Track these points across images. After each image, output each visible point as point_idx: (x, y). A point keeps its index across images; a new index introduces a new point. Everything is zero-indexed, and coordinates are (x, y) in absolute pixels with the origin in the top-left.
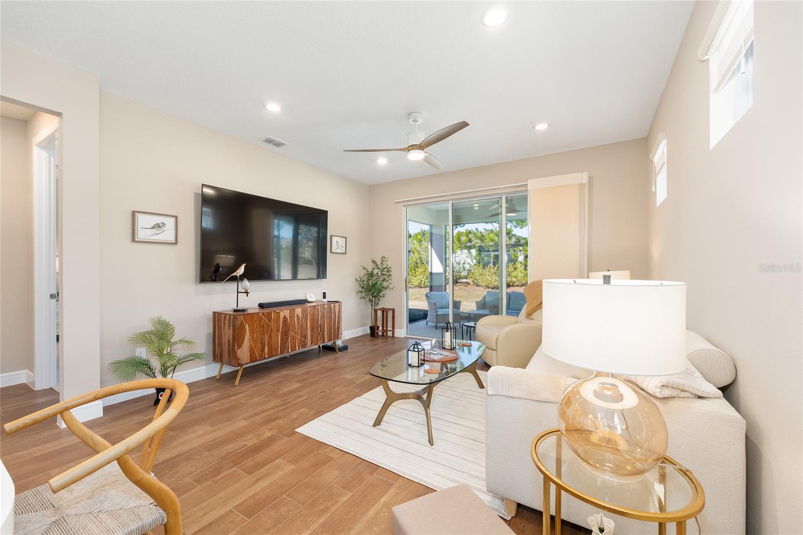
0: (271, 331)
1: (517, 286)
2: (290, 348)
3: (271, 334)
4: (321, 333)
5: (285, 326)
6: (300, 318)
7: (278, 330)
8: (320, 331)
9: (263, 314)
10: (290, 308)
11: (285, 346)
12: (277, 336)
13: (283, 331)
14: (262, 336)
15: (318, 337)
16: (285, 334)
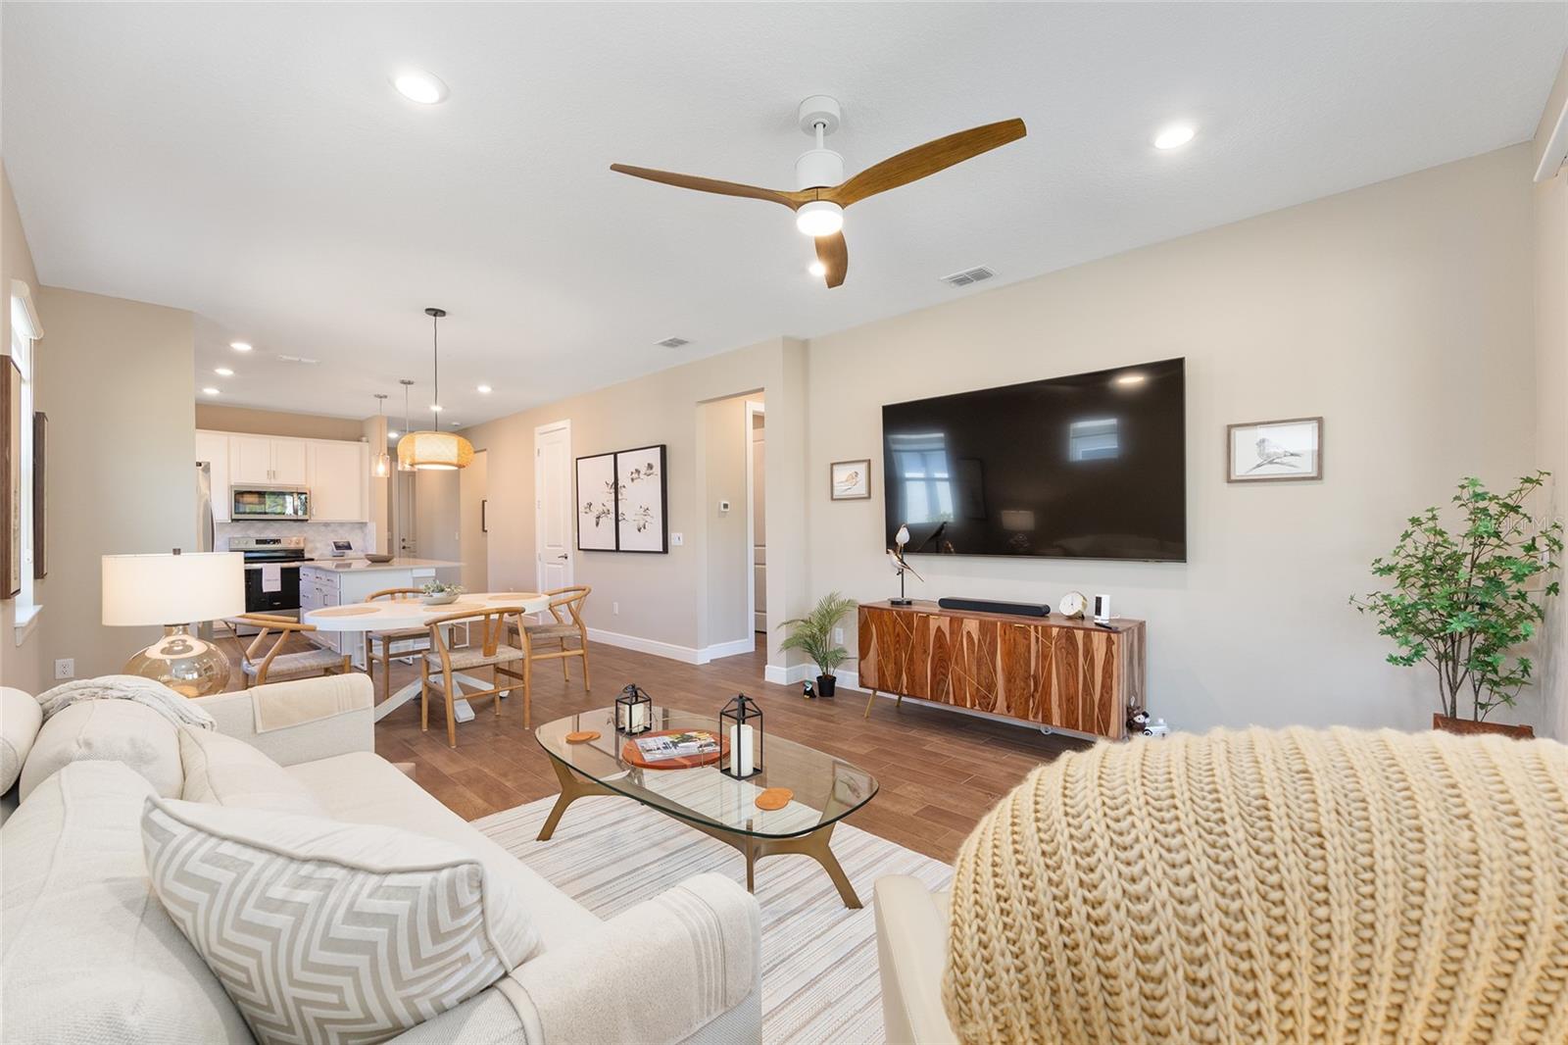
0: (913, 647)
2: (951, 696)
3: (912, 654)
4: (1037, 696)
5: (940, 647)
6: (976, 641)
7: (925, 652)
8: (1036, 690)
9: (898, 613)
10: (952, 615)
11: (940, 687)
12: (924, 662)
13: (936, 658)
14: (897, 653)
15: (1027, 702)
16: (942, 663)
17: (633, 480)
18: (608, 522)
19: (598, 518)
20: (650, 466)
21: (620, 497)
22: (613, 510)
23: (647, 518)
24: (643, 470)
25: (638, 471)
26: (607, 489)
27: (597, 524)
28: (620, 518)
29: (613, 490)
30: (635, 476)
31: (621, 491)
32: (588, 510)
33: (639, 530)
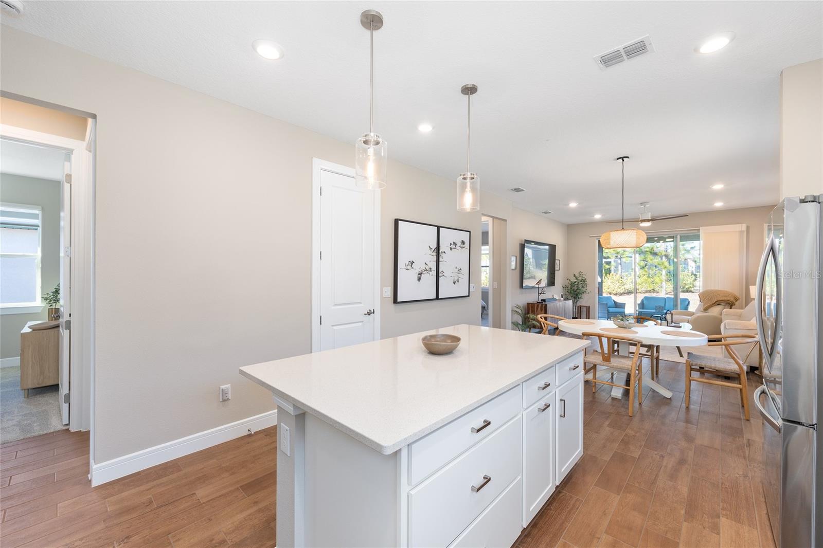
1: (640, 292)
17: (451, 249)
18: (430, 278)
19: (420, 274)
20: (463, 243)
21: (441, 259)
22: (434, 268)
23: (460, 275)
24: (459, 244)
25: (455, 244)
26: (430, 252)
27: (419, 279)
28: (440, 275)
29: (435, 254)
30: (453, 246)
31: (442, 256)
32: (409, 267)
33: (454, 283)
